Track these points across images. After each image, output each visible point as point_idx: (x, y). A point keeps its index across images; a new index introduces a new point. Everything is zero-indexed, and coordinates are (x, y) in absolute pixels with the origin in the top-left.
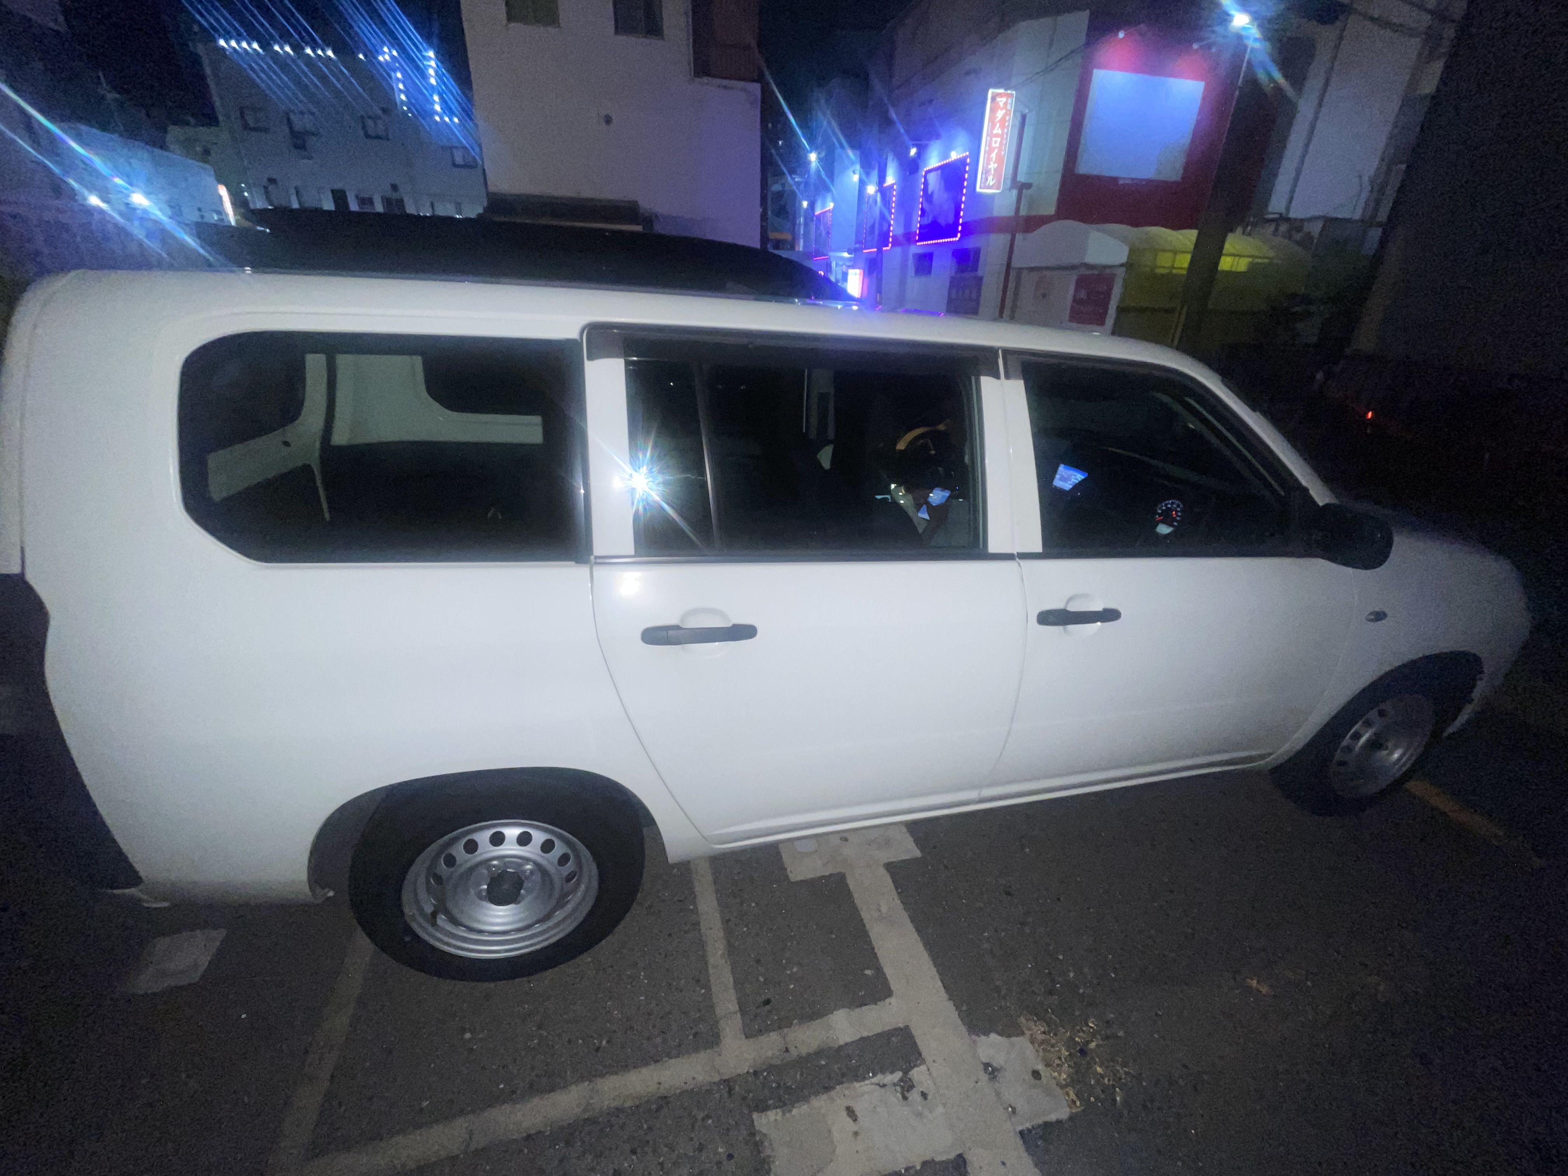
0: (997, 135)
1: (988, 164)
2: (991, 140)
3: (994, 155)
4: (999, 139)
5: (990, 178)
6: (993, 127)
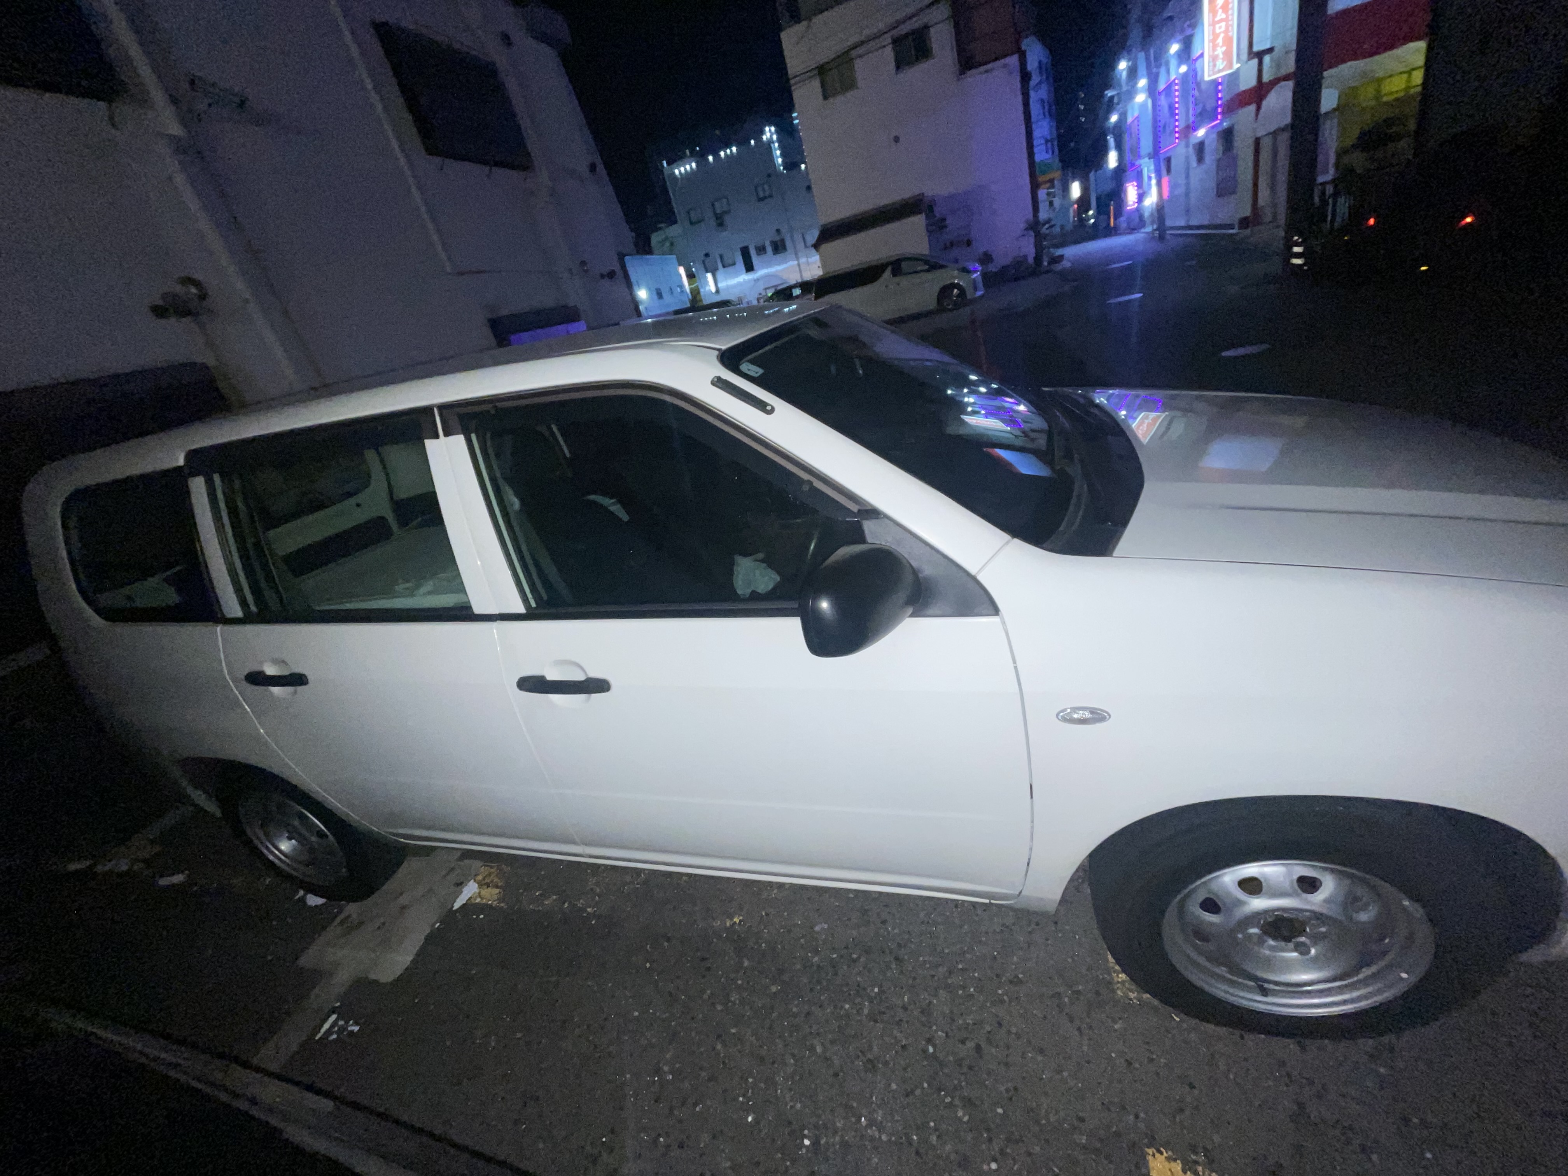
0: (1220, 21)
1: (1215, 51)
2: (1214, 30)
3: (1220, 41)
5: (1219, 62)
6: (1215, 15)
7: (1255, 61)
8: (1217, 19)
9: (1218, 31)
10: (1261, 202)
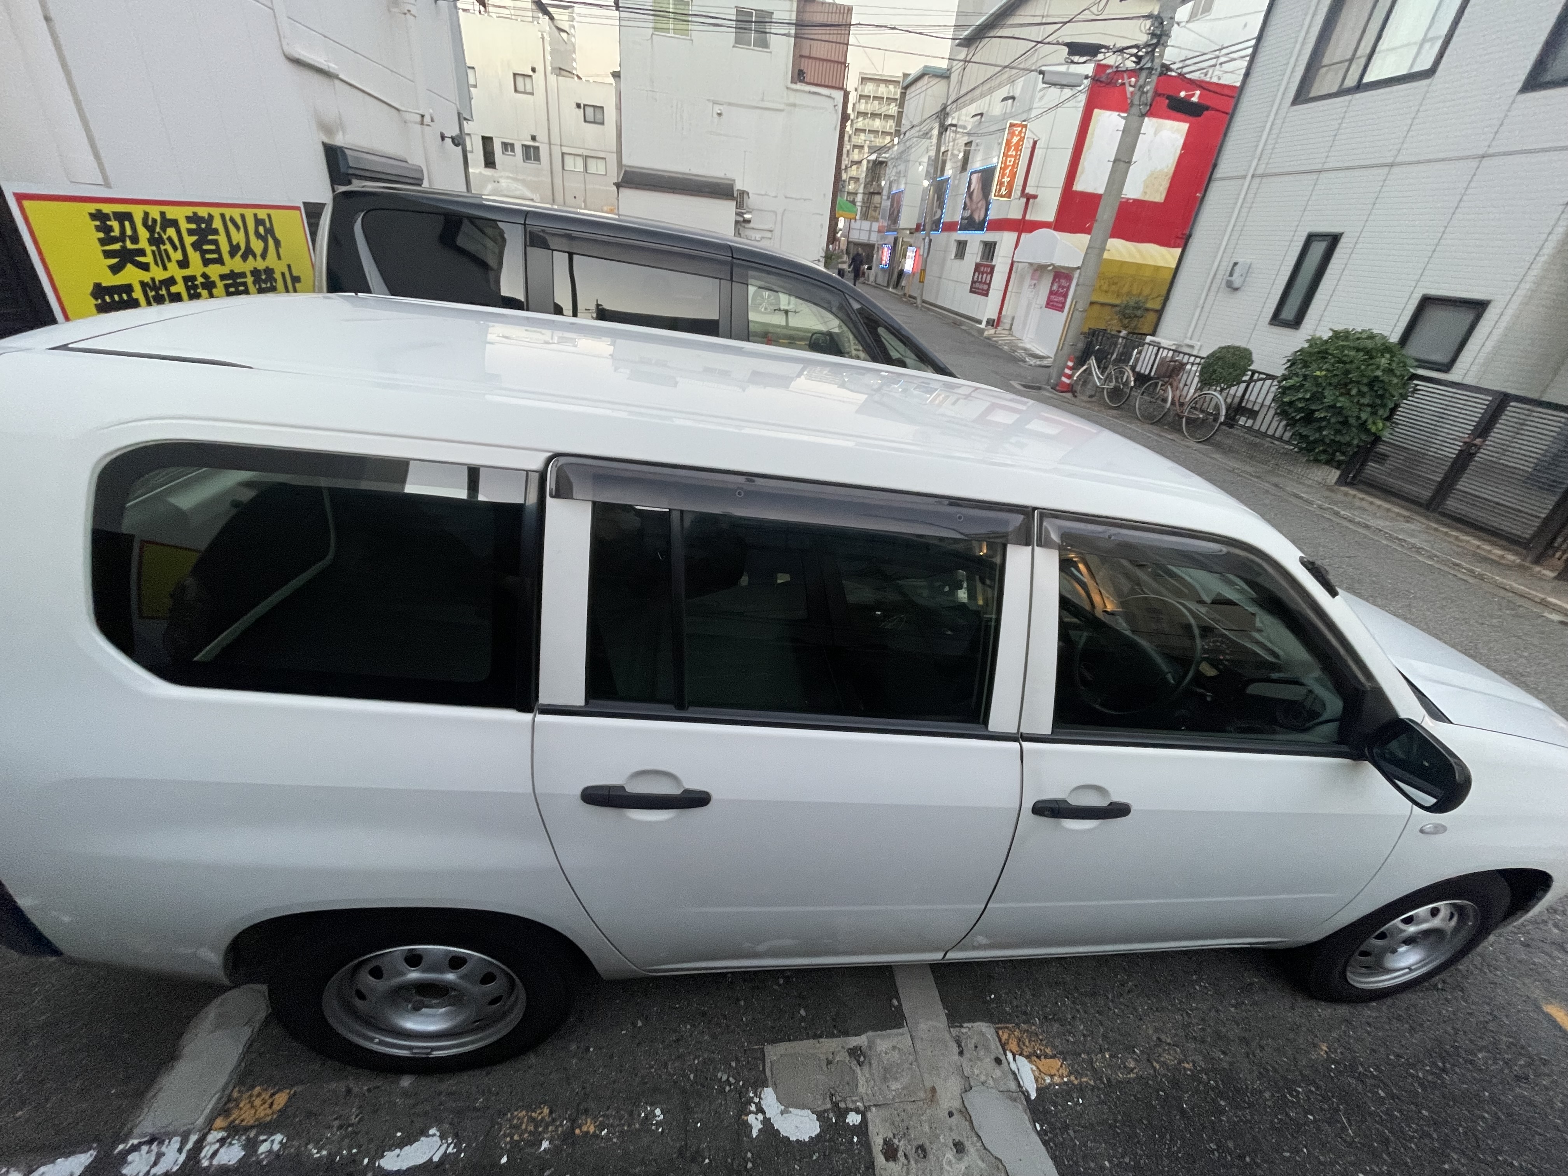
0: (1011, 156)
1: (1003, 177)
2: (1006, 160)
3: (1008, 171)
4: (1013, 159)
5: (1003, 189)
6: (1009, 150)
7: (1025, 200)
8: (1010, 153)
9: (1008, 163)
10: (1004, 313)
